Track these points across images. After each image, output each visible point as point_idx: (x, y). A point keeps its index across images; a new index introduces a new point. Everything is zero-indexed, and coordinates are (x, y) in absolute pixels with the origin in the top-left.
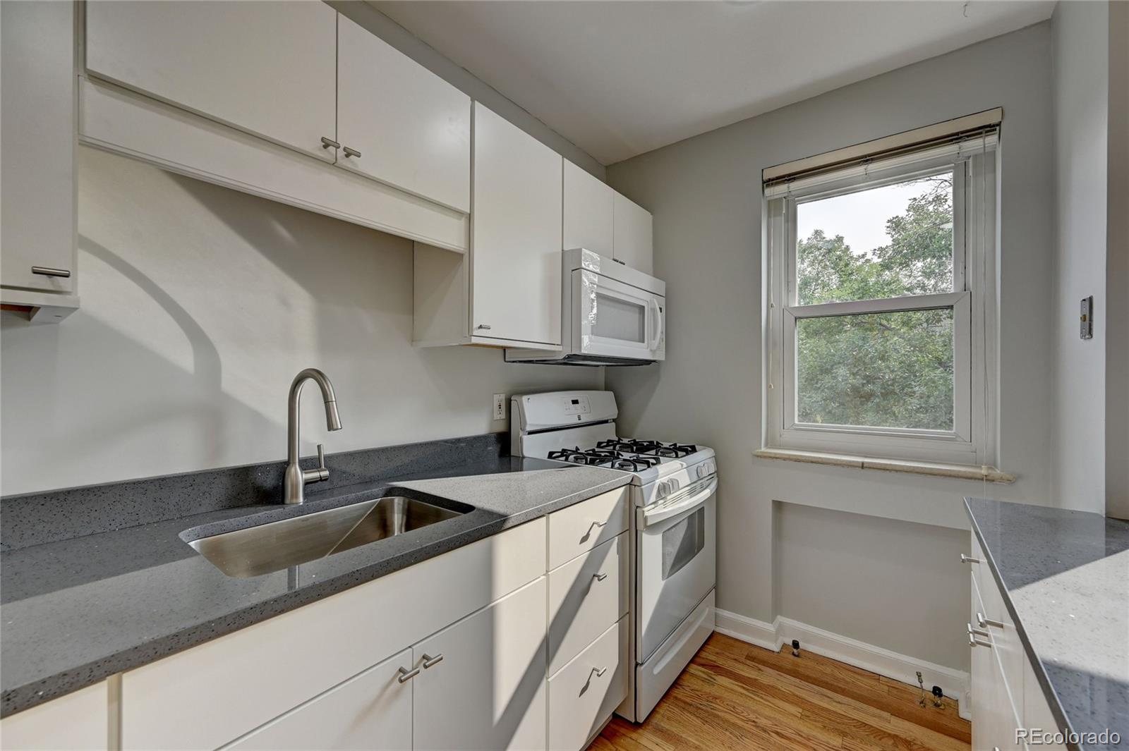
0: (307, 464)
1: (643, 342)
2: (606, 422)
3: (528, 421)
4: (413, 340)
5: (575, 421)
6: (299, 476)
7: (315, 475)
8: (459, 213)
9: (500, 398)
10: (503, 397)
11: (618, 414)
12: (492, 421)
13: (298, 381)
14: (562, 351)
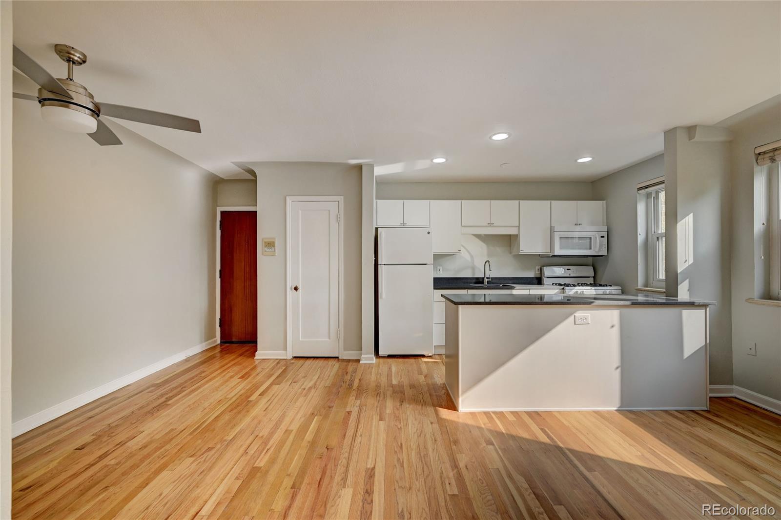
0: (487, 278)
1: (591, 249)
2: (589, 277)
3: (545, 274)
4: (511, 253)
5: (568, 275)
6: (486, 280)
7: (489, 280)
8: (516, 226)
9: (538, 267)
10: (539, 267)
11: (595, 275)
12: (535, 274)
13: (486, 262)
14: (551, 254)
